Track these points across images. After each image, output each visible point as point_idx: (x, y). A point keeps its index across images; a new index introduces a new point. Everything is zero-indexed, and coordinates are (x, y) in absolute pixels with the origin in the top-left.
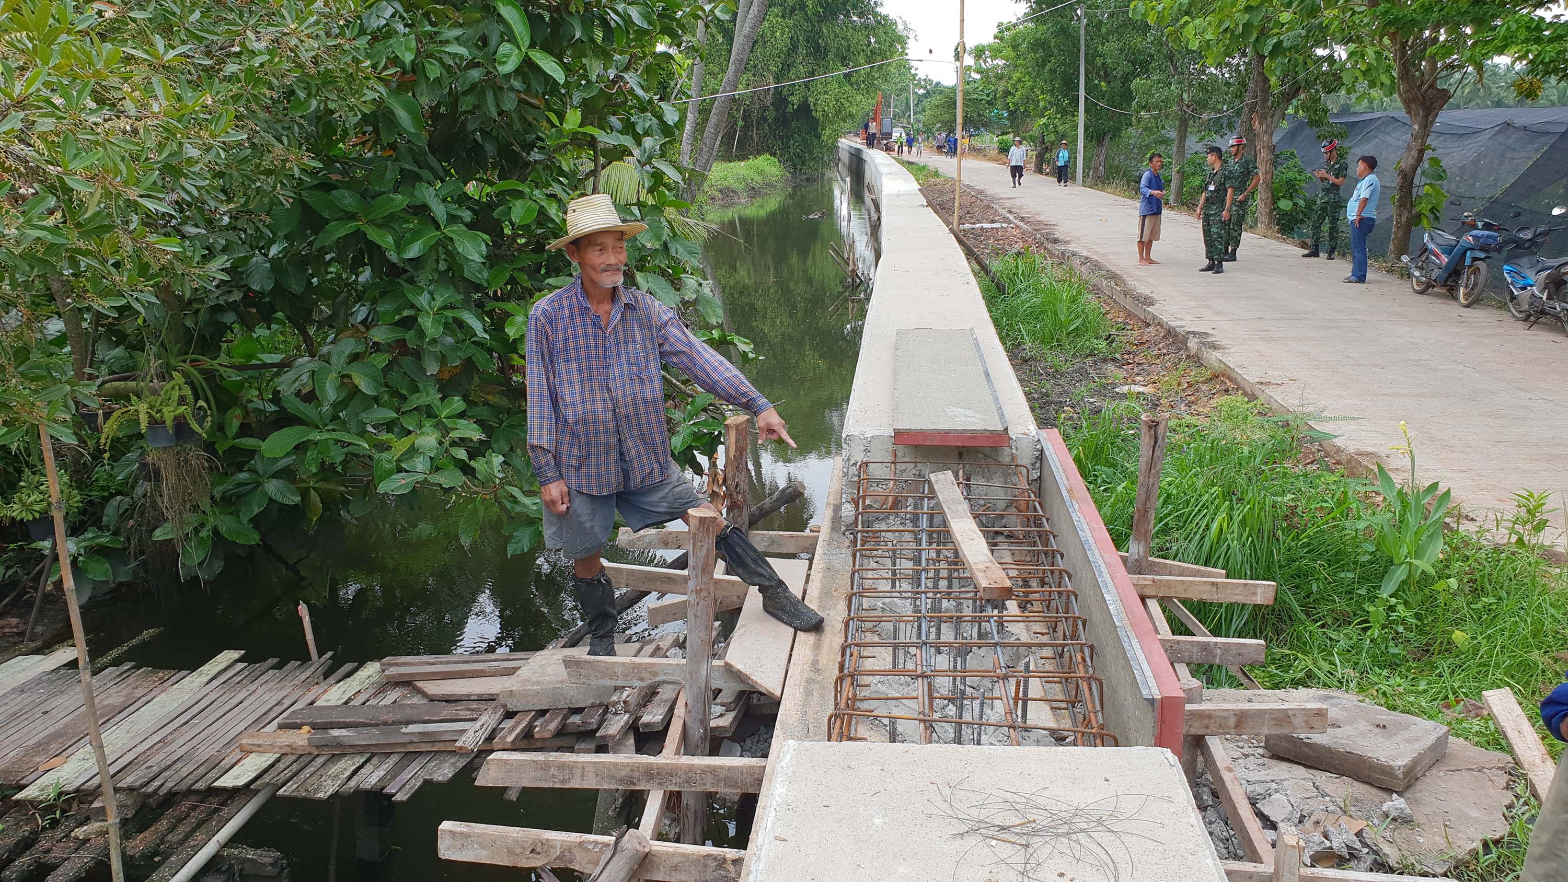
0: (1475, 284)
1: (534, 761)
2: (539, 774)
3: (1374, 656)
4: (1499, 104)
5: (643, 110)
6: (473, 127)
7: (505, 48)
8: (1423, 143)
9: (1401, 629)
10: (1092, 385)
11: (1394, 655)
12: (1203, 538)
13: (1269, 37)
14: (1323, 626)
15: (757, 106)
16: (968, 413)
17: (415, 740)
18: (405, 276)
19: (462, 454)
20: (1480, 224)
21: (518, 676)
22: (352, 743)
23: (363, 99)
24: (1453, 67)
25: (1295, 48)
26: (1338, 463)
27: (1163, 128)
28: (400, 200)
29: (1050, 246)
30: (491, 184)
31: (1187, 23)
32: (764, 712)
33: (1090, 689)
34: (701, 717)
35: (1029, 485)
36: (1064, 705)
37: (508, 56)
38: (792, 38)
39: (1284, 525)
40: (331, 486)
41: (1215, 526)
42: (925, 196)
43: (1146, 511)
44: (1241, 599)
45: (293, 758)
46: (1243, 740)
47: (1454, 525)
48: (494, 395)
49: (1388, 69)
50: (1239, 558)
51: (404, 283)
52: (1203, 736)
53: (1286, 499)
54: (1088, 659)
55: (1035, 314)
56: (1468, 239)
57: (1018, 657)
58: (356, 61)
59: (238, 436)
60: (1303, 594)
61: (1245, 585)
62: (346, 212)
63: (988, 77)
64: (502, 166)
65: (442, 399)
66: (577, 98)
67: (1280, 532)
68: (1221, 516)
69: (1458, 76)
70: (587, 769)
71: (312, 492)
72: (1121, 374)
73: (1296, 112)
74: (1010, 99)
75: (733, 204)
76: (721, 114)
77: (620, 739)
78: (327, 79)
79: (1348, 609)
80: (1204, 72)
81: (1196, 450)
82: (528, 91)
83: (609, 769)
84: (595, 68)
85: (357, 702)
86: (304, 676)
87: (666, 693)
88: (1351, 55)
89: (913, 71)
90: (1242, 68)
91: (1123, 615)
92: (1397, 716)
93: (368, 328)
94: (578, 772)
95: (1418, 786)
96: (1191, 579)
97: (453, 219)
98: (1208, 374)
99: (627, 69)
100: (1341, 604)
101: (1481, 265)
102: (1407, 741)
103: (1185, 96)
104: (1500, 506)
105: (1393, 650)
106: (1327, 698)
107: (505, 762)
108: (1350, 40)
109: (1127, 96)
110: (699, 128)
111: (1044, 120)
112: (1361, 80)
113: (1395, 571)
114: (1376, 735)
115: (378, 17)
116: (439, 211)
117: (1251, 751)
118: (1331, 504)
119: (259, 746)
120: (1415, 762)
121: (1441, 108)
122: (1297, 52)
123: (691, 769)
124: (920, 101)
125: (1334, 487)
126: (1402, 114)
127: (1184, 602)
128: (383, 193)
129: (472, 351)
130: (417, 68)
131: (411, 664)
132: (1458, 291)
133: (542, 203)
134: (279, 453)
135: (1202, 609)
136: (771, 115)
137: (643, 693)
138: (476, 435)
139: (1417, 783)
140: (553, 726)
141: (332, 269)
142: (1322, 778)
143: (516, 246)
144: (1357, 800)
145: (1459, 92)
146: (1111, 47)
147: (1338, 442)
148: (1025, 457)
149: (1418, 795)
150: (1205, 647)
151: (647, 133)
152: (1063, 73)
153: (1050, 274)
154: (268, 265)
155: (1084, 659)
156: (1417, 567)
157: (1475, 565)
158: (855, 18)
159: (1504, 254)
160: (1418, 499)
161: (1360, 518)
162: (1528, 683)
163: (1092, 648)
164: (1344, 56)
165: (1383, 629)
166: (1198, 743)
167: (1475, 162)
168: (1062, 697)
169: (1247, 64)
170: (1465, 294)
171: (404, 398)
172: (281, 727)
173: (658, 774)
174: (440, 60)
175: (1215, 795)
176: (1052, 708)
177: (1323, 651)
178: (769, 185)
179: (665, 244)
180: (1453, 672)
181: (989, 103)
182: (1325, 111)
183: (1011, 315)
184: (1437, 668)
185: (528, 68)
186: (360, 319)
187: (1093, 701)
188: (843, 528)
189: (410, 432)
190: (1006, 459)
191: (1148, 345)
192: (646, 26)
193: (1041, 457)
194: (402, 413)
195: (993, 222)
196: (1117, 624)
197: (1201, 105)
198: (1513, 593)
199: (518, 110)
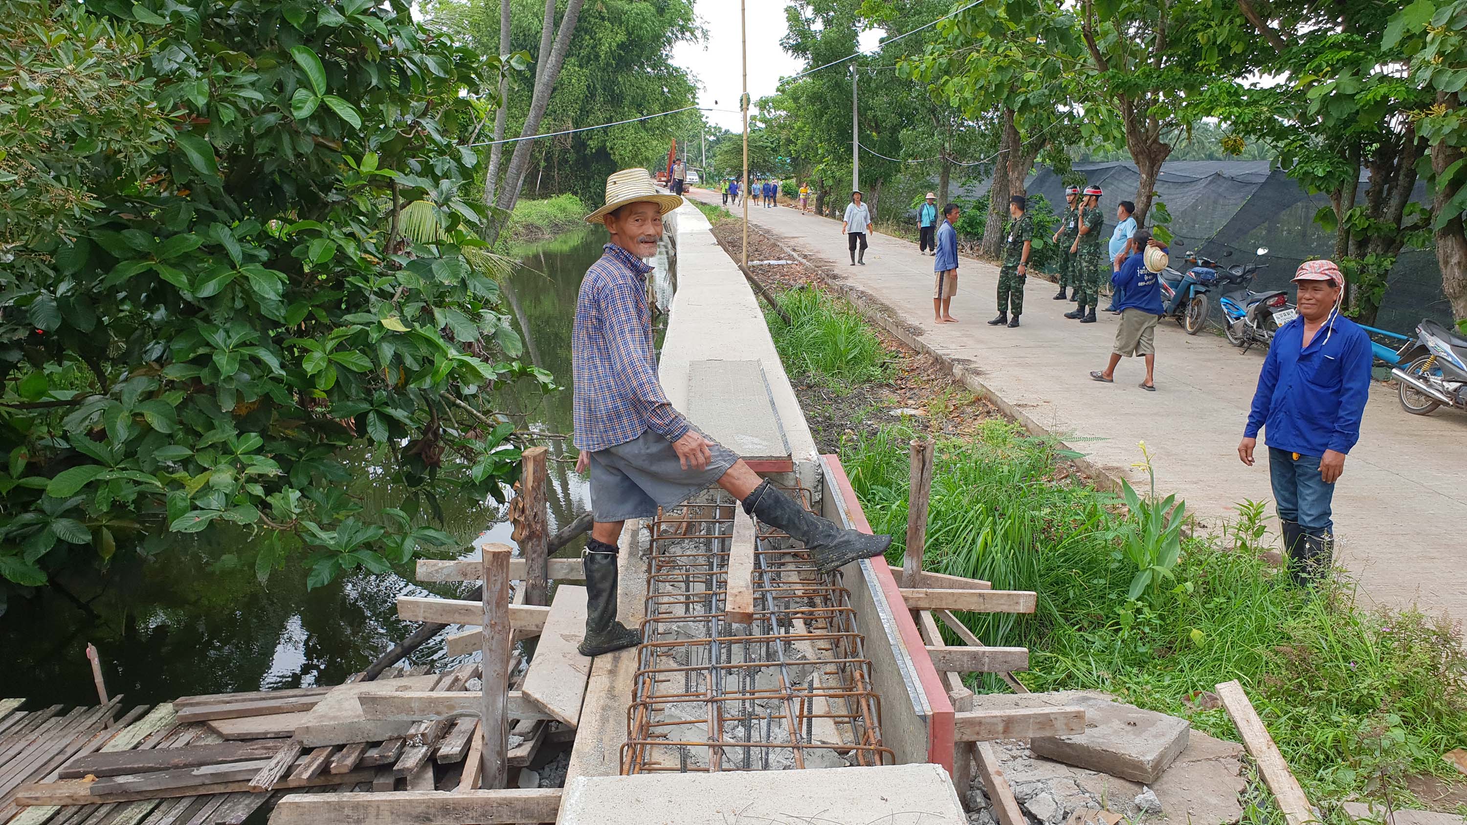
0: (1199, 315)
1: (328, 803)
2: (333, 816)
3: (1125, 656)
4: (1211, 157)
5: (441, 153)
6: (271, 169)
7: (301, 94)
8: (1150, 191)
9: (1147, 630)
10: (869, 409)
11: (1142, 654)
12: (970, 551)
13: (1018, 95)
14: (1080, 630)
15: (558, 148)
16: (756, 440)
17: (207, 782)
18: (202, 314)
19: (258, 490)
20: (1200, 262)
21: (315, 712)
22: (138, 789)
23: (149, 140)
24: (1172, 125)
25: (1041, 105)
26: (1088, 477)
27: (928, 174)
28: (194, 239)
29: (829, 281)
30: (291, 222)
31: (947, 81)
32: (562, 739)
33: (869, 705)
34: (498, 749)
35: (812, 506)
36: (847, 719)
37: (304, 102)
38: (588, 87)
39: (1043, 537)
40: (124, 524)
41: (980, 541)
42: (716, 236)
43: (917, 530)
44: (1005, 609)
45: (74, 809)
46: (1012, 743)
47: (1189, 532)
48: (293, 429)
49: (1119, 125)
50: (1003, 569)
51: (198, 322)
52: (974, 743)
53: (1043, 513)
54: (866, 676)
55: (817, 345)
56: (1191, 275)
57: (804, 674)
58: (142, 103)
59: (24, 475)
60: (1061, 600)
61: (1009, 595)
62: (140, 252)
63: (772, 127)
64: (302, 207)
65: (239, 436)
66: (373, 142)
67: (1038, 544)
68: (986, 530)
69: (1176, 132)
70: (382, 808)
71: (105, 531)
72: (895, 398)
73: (1044, 161)
74: (791, 147)
75: (537, 240)
76: (523, 156)
77: (418, 772)
78: (110, 120)
79: (1102, 613)
80: (962, 124)
81: (962, 469)
82: (324, 135)
83: (404, 807)
84: (392, 113)
85: (146, 747)
86: (89, 722)
87: (464, 725)
88: (1087, 112)
89: (704, 119)
90: (996, 121)
91: (897, 633)
92: (1146, 713)
93: (162, 366)
94: (373, 811)
95: (1165, 778)
96: (961, 591)
97: (250, 258)
98: (972, 397)
99: (424, 114)
100: (1095, 609)
101: (1203, 297)
102: (1155, 737)
103: (947, 145)
104: (1226, 514)
105: (1142, 649)
106: (1085, 699)
107: (297, 805)
108: (1087, 99)
109: (896, 145)
110: (502, 168)
111: (822, 166)
112: (1096, 134)
113: (1141, 577)
114: (1127, 732)
115: (169, 60)
116: (235, 250)
117: (1018, 753)
118: (1082, 517)
119: (37, 799)
120: (1162, 756)
121: (1164, 160)
122: (1042, 107)
123: (487, 802)
124: (711, 147)
125: (1083, 501)
126: (1131, 164)
127: (955, 612)
128: (176, 233)
129: (269, 387)
130: (211, 111)
131: (205, 704)
132: (1185, 320)
133: (341, 242)
134: (66, 493)
135: (971, 619)
136: (571, 157)
137: (441, 725)
138: (272, 470)
139: (1165, 775)
140: (350, 761)
141: (126, 307)
142: (1082, 775)
143: (316, 282)
144: (1113, 795)
145: (1178, 146)
146: (881, 100)
147: (1088, 459)
148: (808, 481)
149: (1164, 786)
150: (974, 656)
151: (446, 175)
152: (839, 123)
153: (830, 308)
154: (54, 304)
155: (862, 676)
156: (1159, 573)
157: (1208, 568)
158: (649, 70)
159: (1221, 288)
160: (1157, 510)
161: (1108, 529)
162: (1254, 674)
163: (869, 664)
164: (1082, 113)
165: (1132, 629)
166: (970, 748)
167: (1194, 207)
168: (845, 713)
169: (1000, 117)
170: (1191, 324)
171: (200, 436)
172: (62, 777)
173: (454, 809)
174: (235, 104)
175: (986, 796)
176: (836, 723)
177: (1081, 652)
178: (573, 222)
179: (463, 281)
180: (1192, 666)
181: (773, 149)
182: (1069, 160)
183: (796, 344)
184: (1179, 663)
185: (324, 113)
186: (154, 357)
187: (871, 719)
188: (641, 553)
189: (205, 469)
190: (791, 483)
191: (918, 371)
192: (442, 75)
193: (822, 480)
194: (198, 450)
195: (779, 259)
196: (892, 642)
197: (961, 154)
198: (1239, 592)
199: (315, 153)
